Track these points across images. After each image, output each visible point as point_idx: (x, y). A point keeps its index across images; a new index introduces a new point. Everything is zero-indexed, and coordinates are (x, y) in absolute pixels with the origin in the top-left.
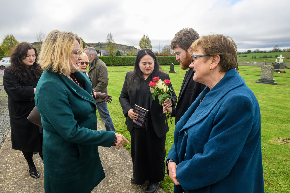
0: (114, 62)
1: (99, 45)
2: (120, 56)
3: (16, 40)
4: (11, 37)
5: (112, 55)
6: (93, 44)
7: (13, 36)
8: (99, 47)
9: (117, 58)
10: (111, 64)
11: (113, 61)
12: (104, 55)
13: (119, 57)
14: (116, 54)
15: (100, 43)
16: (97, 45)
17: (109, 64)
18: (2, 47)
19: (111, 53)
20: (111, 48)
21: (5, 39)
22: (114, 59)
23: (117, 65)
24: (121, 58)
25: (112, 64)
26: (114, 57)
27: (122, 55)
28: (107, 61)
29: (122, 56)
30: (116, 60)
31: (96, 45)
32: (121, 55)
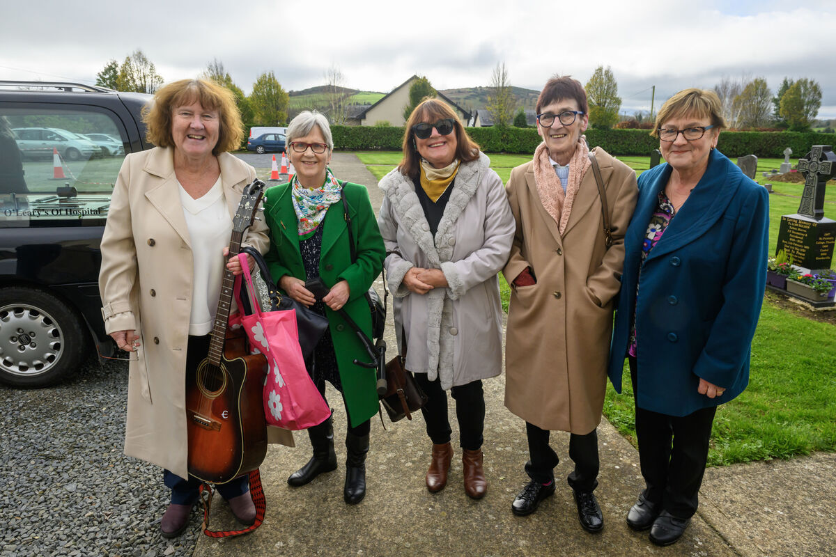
0: (507, 144)
1: (478, 95)
2: (526, 126)
3: (280, 86)
4: (270, 79)
5: (503, 125)
6: (462, 92)
7: (275, 75)
8: (478, 99)
9: (516, 133)
10: (497, 149)
11: (504, 141)
12: (483, 124)
13: (522, 131)
14: (515, 121)
15: (480, 87)
16: (472, 93)
17: (492, 148)
18: (251, 103)
19: (501, 120)
20: (502, 105)
21: (257, 82)
22: (507, 134)
23: (515, 151)
24: (525, 132)
25: (500, 149)
26: (509, 130)
27: (532, 125)
28: (489, 140)
29: (530, 127)
30: (511, 137)
31: (468, 95)
32: (528, 125)
